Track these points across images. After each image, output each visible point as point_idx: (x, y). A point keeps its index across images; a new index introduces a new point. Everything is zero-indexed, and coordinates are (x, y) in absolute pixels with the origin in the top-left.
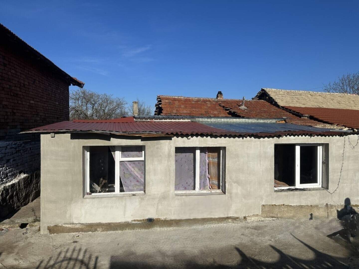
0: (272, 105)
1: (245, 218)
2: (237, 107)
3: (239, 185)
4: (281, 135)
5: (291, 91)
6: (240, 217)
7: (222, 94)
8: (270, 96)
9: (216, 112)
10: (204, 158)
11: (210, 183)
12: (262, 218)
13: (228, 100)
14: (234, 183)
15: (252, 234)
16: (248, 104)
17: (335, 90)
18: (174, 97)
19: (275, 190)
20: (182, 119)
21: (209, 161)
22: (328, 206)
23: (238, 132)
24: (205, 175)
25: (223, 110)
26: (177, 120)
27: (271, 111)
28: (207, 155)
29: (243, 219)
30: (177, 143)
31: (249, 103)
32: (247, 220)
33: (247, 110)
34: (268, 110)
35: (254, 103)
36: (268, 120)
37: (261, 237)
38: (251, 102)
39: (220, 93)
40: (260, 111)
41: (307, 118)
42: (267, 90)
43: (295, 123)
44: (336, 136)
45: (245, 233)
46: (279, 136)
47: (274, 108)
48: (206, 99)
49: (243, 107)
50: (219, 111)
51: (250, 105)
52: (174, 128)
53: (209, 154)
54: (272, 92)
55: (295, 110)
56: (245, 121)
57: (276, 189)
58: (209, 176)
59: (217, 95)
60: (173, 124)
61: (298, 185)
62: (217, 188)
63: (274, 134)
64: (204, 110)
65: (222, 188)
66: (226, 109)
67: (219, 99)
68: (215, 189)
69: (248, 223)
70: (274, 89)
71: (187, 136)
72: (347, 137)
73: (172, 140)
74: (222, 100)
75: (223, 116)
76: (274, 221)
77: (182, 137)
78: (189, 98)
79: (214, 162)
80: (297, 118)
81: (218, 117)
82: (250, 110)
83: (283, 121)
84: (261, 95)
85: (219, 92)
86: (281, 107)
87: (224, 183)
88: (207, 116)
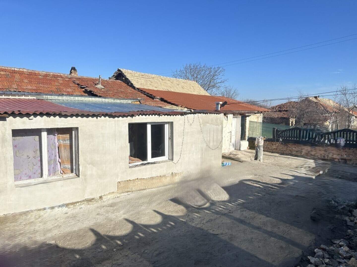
0: (128, 86)
1: (101, 197)
2: (93, 86)
3: (94, 166)
4: (134, 115)
5: (145, 74)
6: (96, 197)
7: (76, 70)
8: (126, 77)
9: (69, 90)
10: (52, 141)
11: (62, 167)
12: (118, 194)
13: (83, 77)
14: (88, 165)
15: (107, 212)
16: (104, 83)
17: (181, 77)
18: (13, 69)
19: (129, 166)
20: (23, 96)
21: (59, 144)
22: (173, 174)
23: (92, 112)
24: (55, 160)
25: (78, 88)
26: (17, 97)
27: (128, 91)
28: (56, 137)
29: (99, 199)
30: (14, 124)
31: (106, 82)
32: (103, 199)
33: (103, 89)
34: (125, 90)
35: (111, 83)
36: (124, 100)
37: (116, 213)
38: (108, 82)
39: (73, 69)
40: (117, 91)
41: (158, 100)
42: (124, 71)
43: (149, 104)
44: (178, 115)
45: (100, 213)
46: (132, 116)
47: (130, 89)
48: (57, 74)
49: (100, 86)
50: (73, 89)
51: (108, 85)
52: (11, 106)
53: (59, 136)
54: (128, 74)
55: (148, 92)
56: (101, 100)
57: (131, 165)
58: (60, 161)
59: (71, 71)
60: (10, 102)
61: (150, 159)
62: (70, 172)
63: (127, 114)
64: (55, 87)
65: (75, 172)
66: (82, 87)
67: (72, 75)
68: (67, 173)
69: (104, 202)
70: (130, 70)
71: (28, 115)
72: (186, 116)
73: (6, 121)
74: (76, 77)
75: (78, 94)
76: (129, 195)
77: (22, 117)
78: (34, 71)
79: (65, 144)
80: (151, 100)
81: (72, 95)
82: (107, 90)
83: (138, 101)
84: (118, 75)
85: (72, 67)
86: (137, 89)
87: (77, 166)
88: (59, 93)
